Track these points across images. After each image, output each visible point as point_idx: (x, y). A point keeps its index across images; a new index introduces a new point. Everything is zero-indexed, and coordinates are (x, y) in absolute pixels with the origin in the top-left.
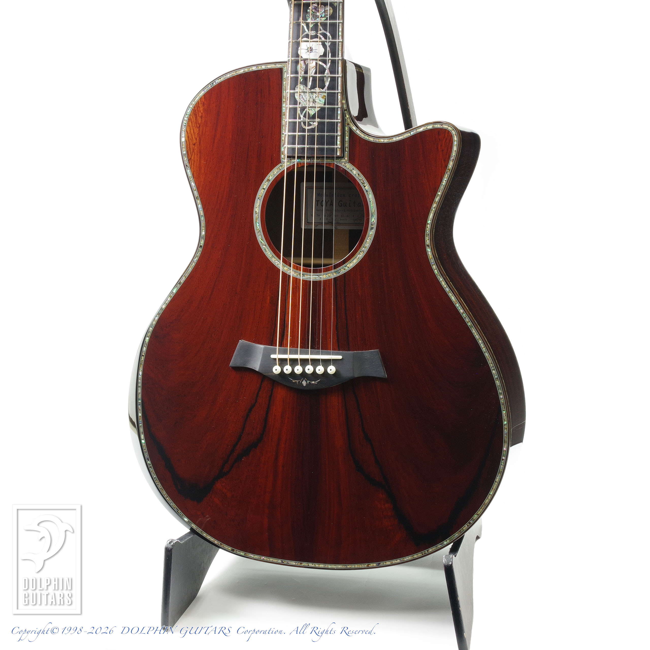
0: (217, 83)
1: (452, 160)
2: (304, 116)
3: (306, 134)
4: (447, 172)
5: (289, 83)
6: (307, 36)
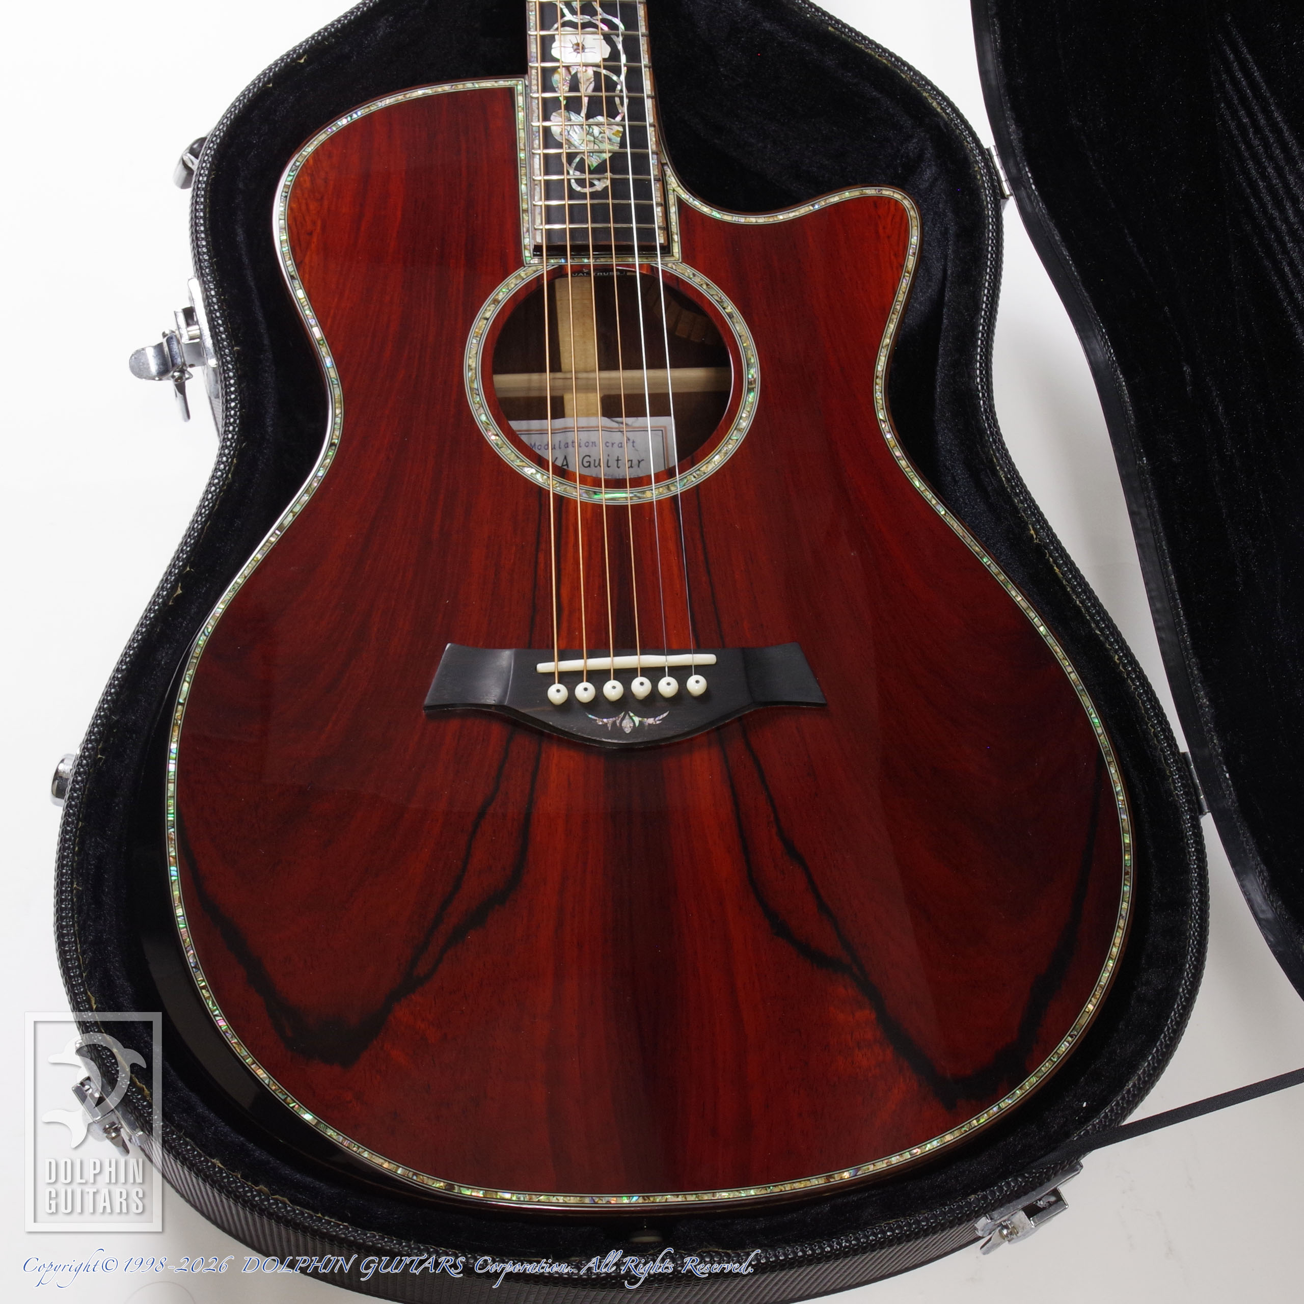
1: (911, 254)
2: (576, 169)
3: (588, 202)
4: (904, 276)
5: (538, 109)
6: (571, 24)
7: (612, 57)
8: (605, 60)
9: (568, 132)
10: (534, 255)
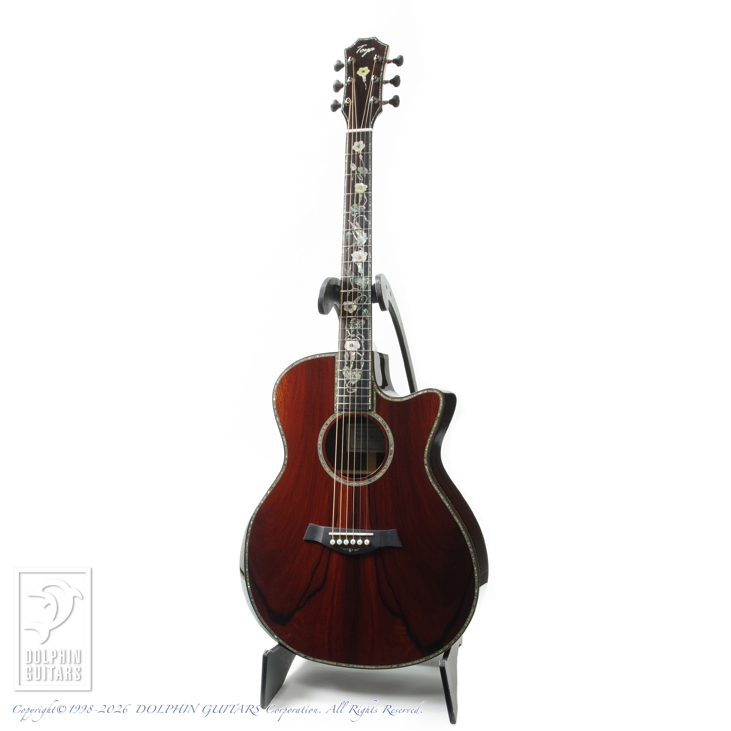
3: (350, 396)
6: (350, 337)
7: (361, 348)
8: (358, 349)
9: (347, 373)
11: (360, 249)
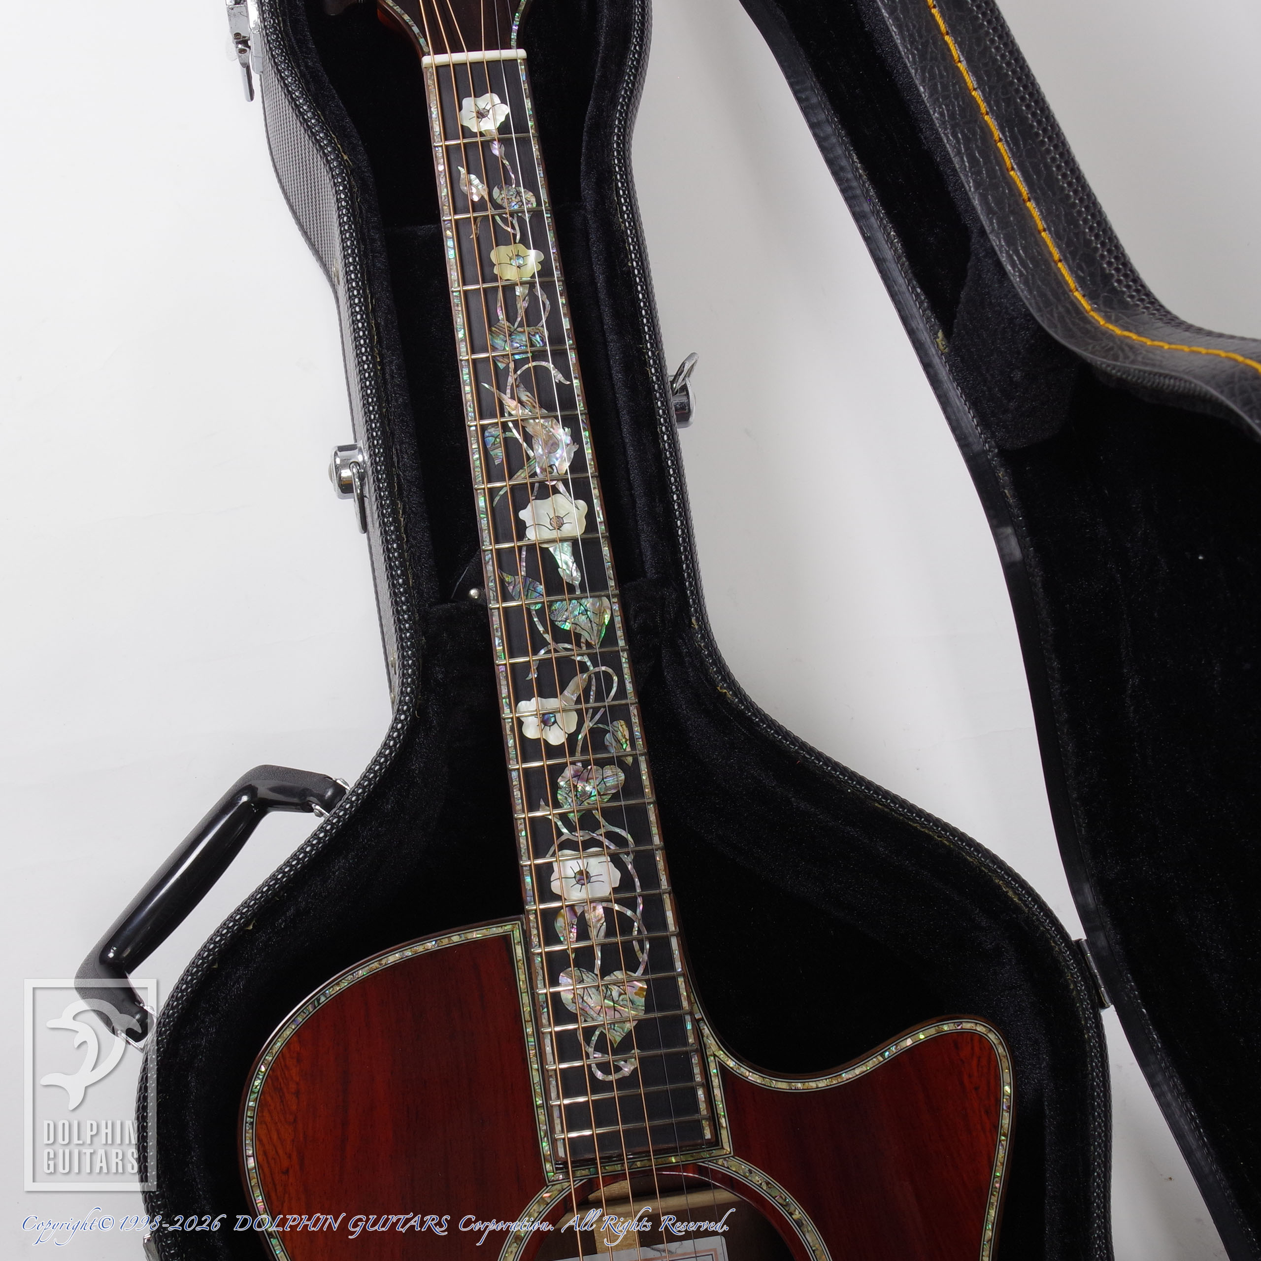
0: (331, 996)
1: (1005, 1108)
2: (596, 1049)
3: (616, 1093)
4: (1000, 1141)
5: (543, 968)
6: (569, 845)
7: (626, 883)
8: (615, 890)
9: (583, 998)
10: (557, 1169)
11: (556, 491)
